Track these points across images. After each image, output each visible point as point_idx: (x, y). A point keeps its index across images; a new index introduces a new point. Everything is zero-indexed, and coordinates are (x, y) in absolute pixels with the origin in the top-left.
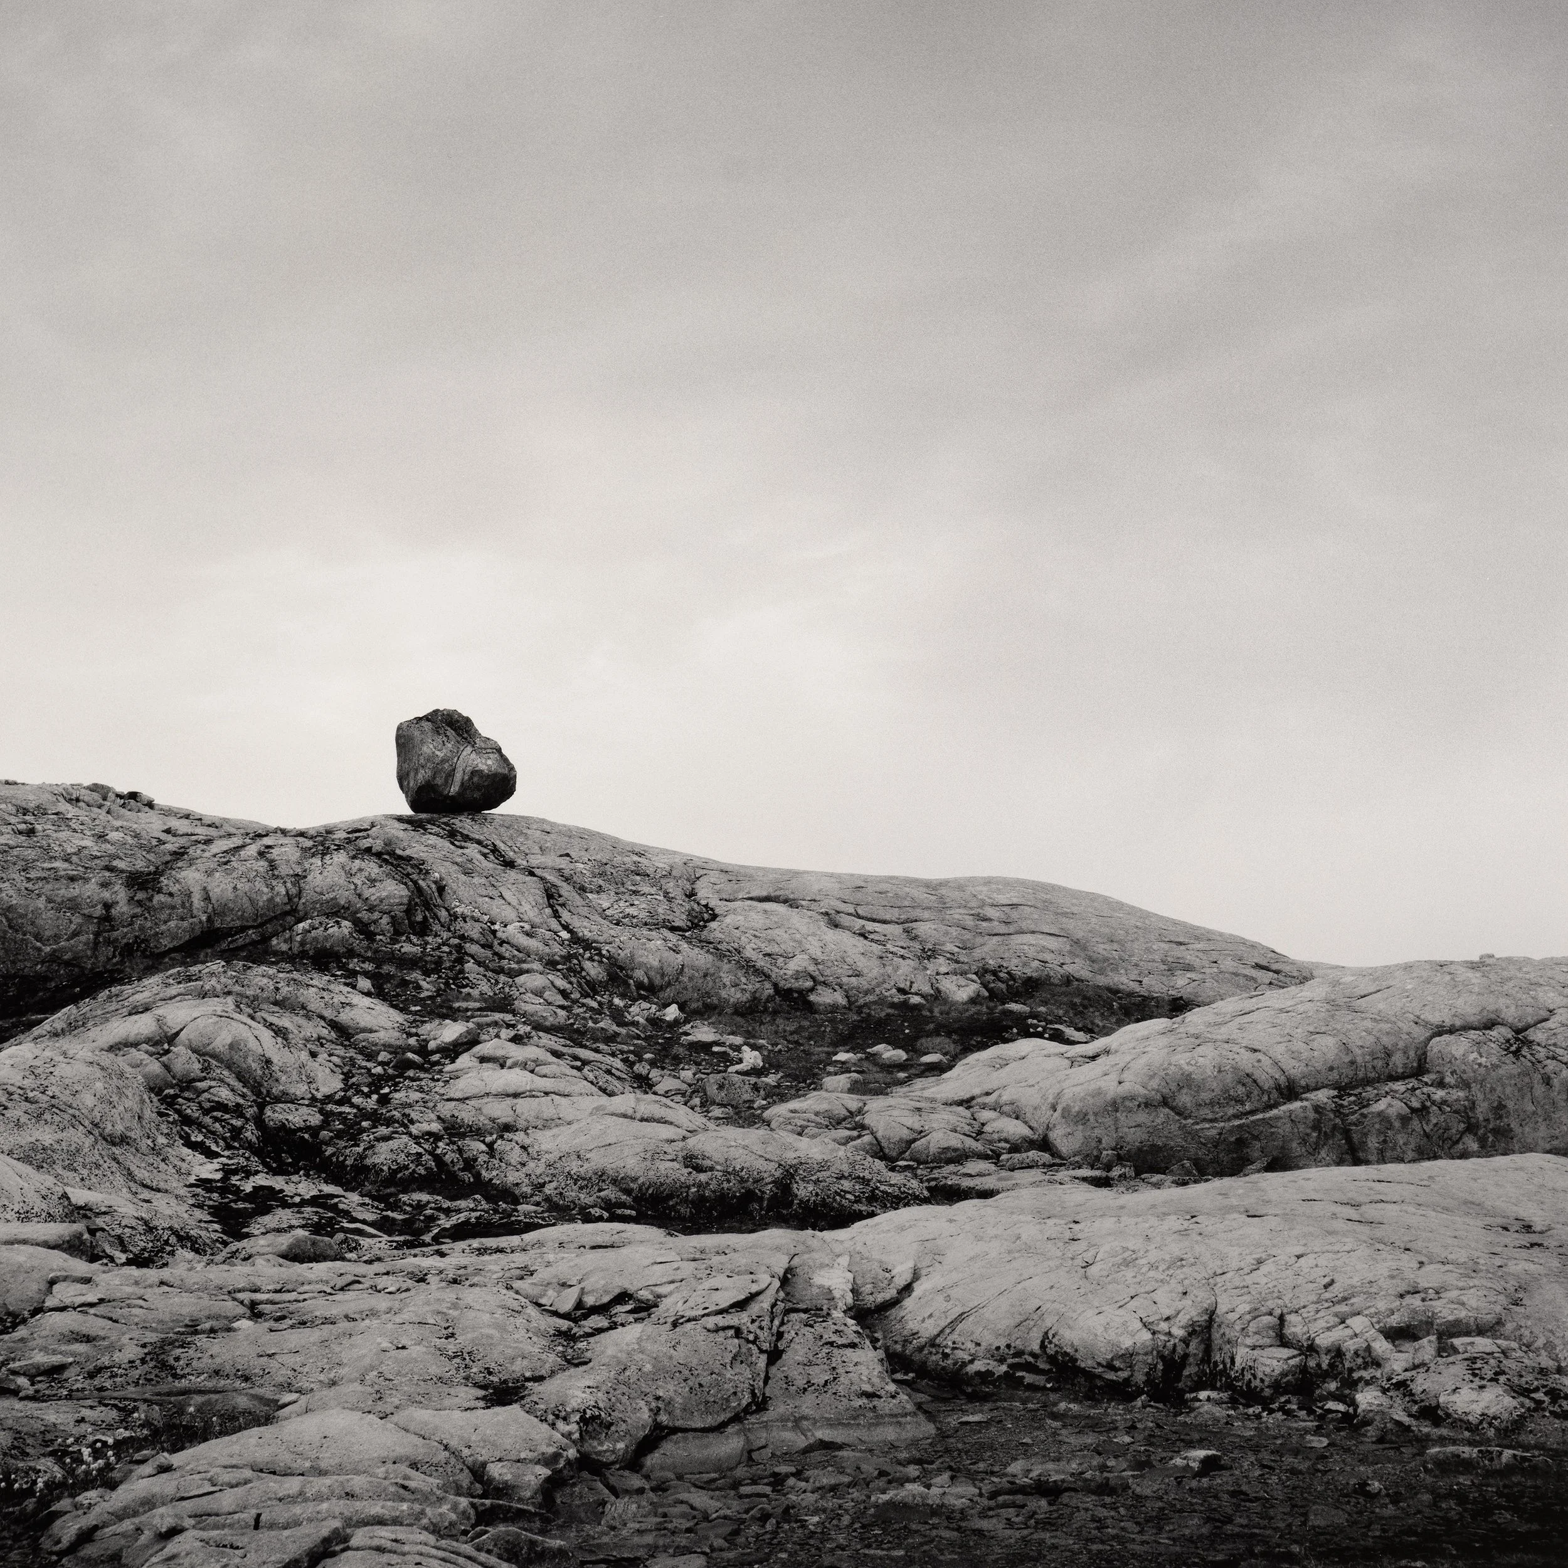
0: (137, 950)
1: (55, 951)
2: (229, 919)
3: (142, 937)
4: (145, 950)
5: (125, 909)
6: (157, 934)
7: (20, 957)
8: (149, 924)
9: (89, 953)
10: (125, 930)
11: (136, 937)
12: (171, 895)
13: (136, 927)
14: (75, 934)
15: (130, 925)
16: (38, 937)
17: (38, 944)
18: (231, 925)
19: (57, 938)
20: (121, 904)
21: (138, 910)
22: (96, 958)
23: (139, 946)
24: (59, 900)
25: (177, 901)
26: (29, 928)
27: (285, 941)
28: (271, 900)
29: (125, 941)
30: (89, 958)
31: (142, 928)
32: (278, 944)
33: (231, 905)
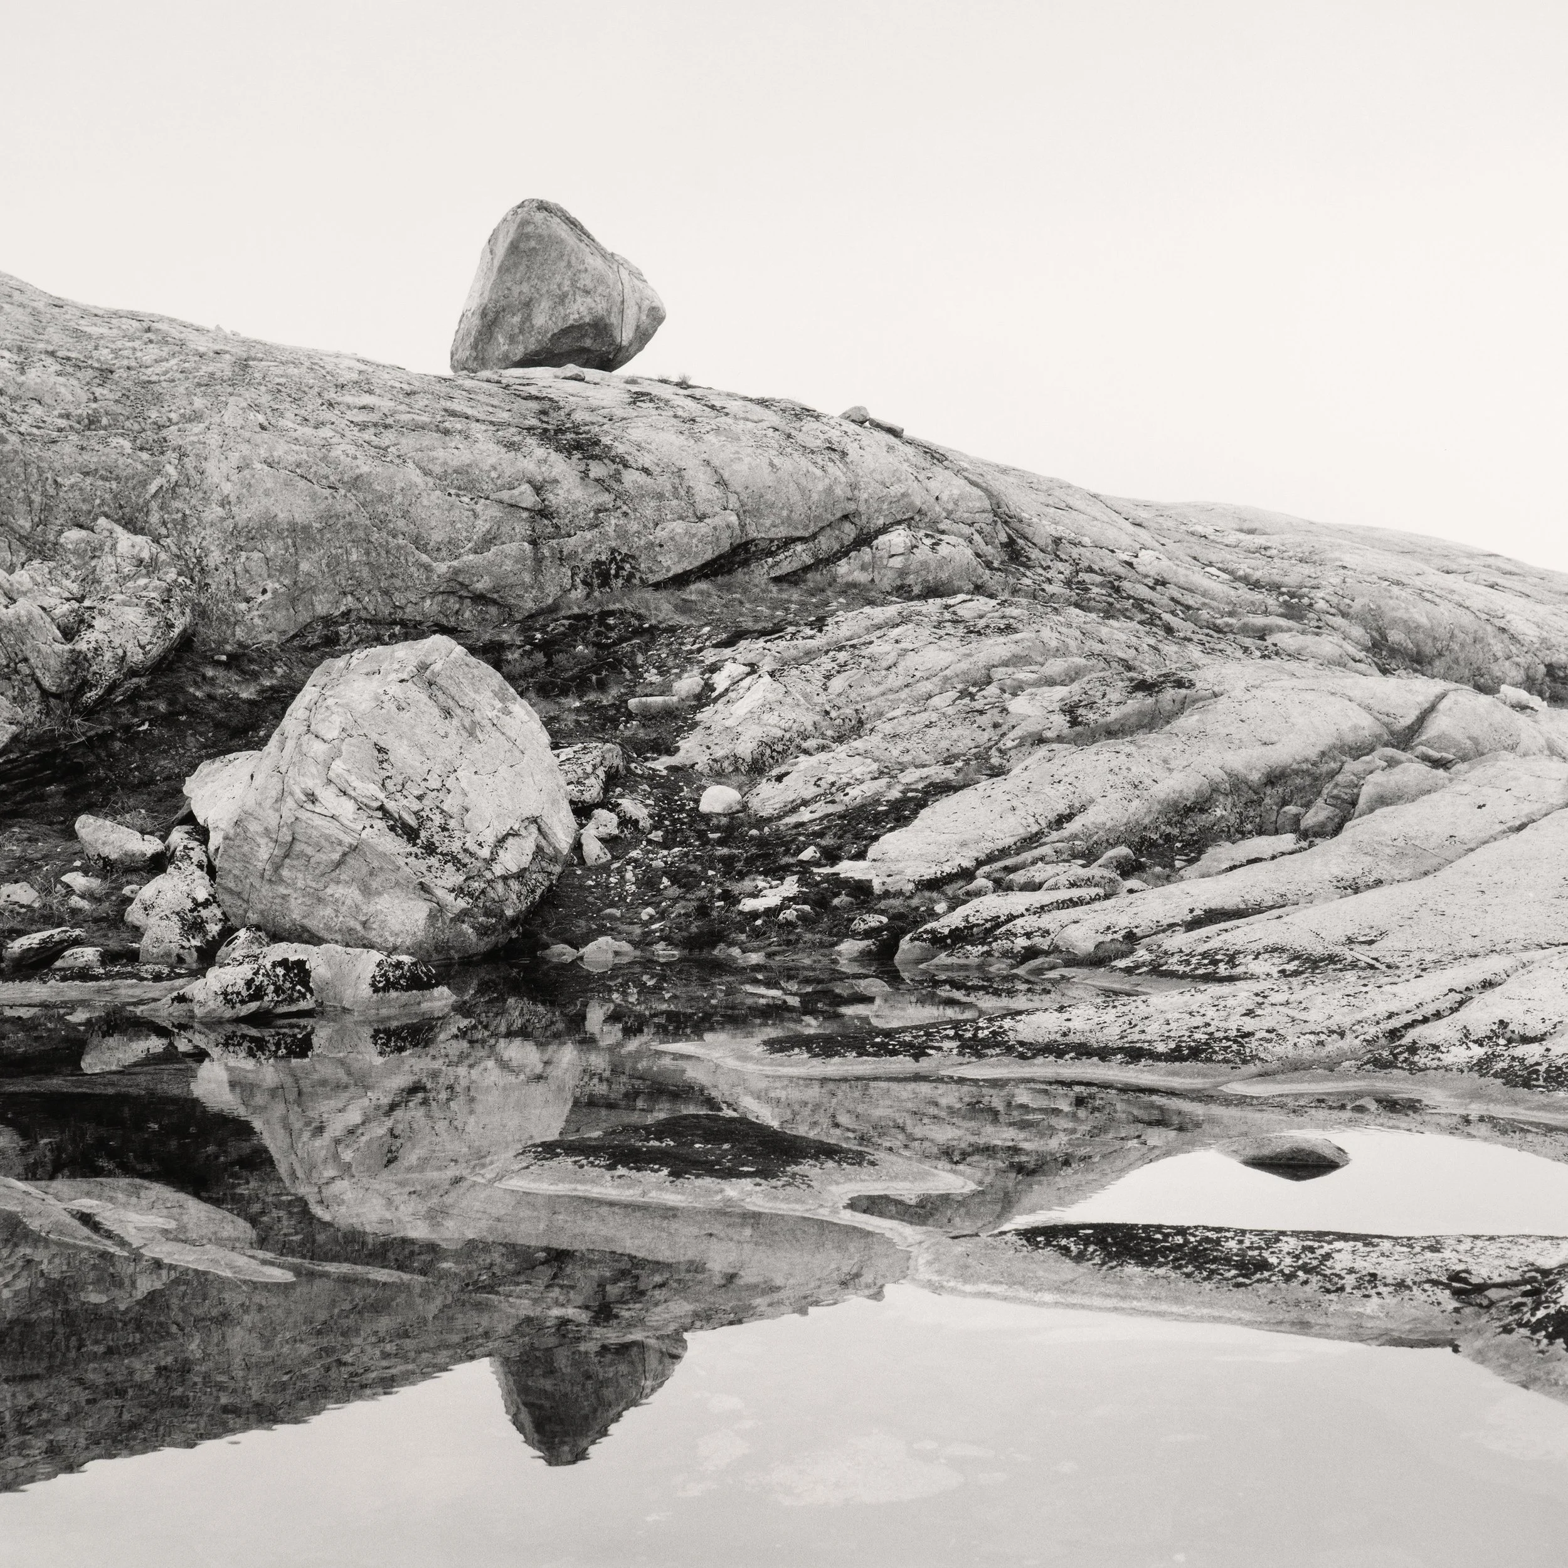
0: (617, 576)
1: (457, 572)
2: (768, 523)
3: (624, 550)
4: (631, 576)
5: (578, 494)
6: (651, 545)
7: (398, 583)
8: (634, 526)
9: (527, 578)
10: (588, 535)
11: (613, 551)
12: (646, 471)
13: (611, 531)
14: (488, 541)
15: (592, 526)
16: (419, 543)
17: (424, 558)
18: (771, 535)
19: (452, 547)
20: (565, 485)
21: (606, 498)
22: (541, 588)
23: (620, 568)
24: (438, 470)
25: (664, 483)
26: (401, 524)
27: (863, 568)
28: (829, 490)
29: (591, 557)
30: (527, 588)
31: (622, 534)
32: (851, 572)
33: (770, 497)
